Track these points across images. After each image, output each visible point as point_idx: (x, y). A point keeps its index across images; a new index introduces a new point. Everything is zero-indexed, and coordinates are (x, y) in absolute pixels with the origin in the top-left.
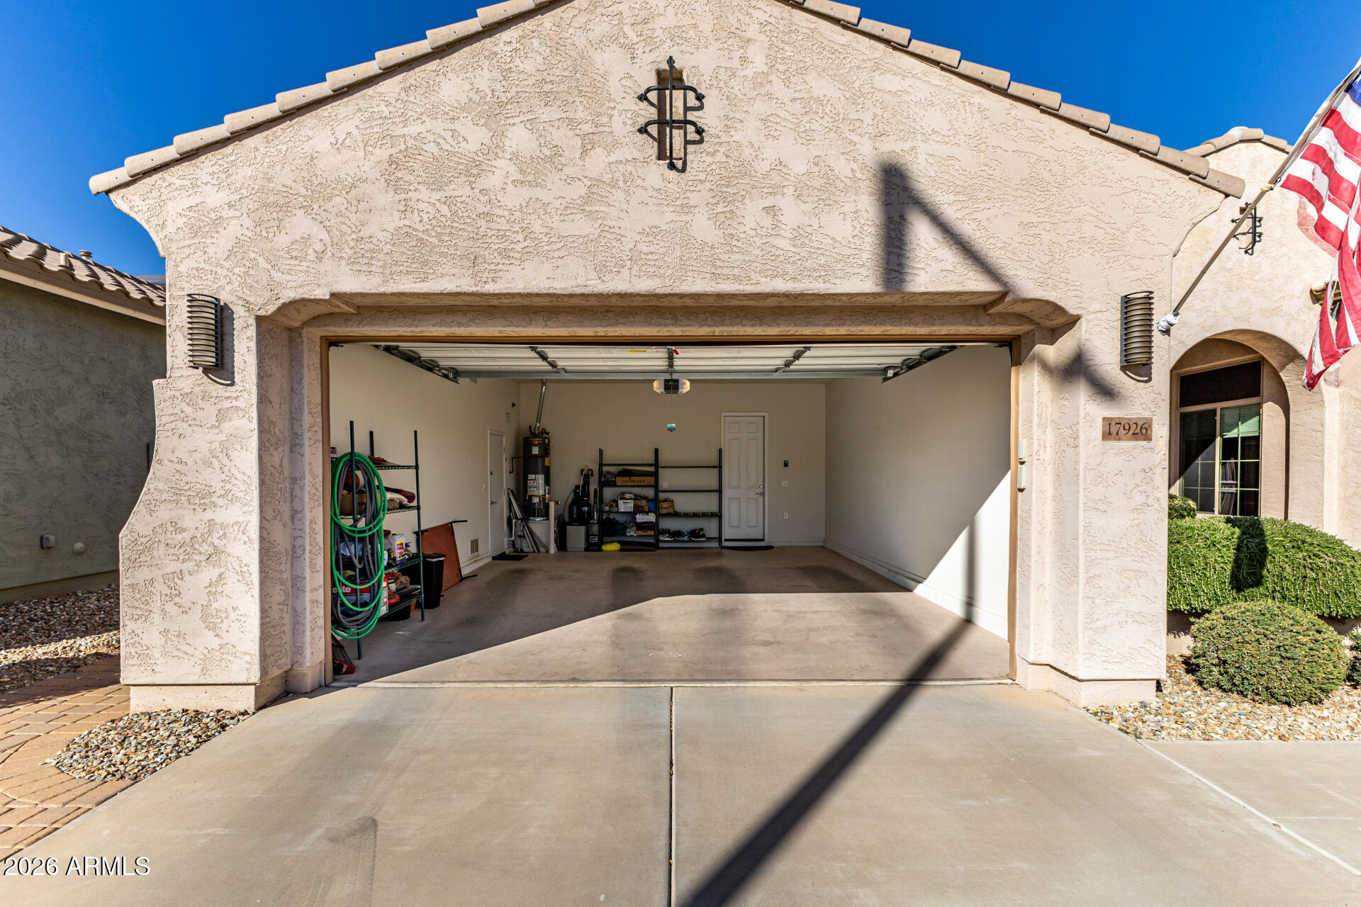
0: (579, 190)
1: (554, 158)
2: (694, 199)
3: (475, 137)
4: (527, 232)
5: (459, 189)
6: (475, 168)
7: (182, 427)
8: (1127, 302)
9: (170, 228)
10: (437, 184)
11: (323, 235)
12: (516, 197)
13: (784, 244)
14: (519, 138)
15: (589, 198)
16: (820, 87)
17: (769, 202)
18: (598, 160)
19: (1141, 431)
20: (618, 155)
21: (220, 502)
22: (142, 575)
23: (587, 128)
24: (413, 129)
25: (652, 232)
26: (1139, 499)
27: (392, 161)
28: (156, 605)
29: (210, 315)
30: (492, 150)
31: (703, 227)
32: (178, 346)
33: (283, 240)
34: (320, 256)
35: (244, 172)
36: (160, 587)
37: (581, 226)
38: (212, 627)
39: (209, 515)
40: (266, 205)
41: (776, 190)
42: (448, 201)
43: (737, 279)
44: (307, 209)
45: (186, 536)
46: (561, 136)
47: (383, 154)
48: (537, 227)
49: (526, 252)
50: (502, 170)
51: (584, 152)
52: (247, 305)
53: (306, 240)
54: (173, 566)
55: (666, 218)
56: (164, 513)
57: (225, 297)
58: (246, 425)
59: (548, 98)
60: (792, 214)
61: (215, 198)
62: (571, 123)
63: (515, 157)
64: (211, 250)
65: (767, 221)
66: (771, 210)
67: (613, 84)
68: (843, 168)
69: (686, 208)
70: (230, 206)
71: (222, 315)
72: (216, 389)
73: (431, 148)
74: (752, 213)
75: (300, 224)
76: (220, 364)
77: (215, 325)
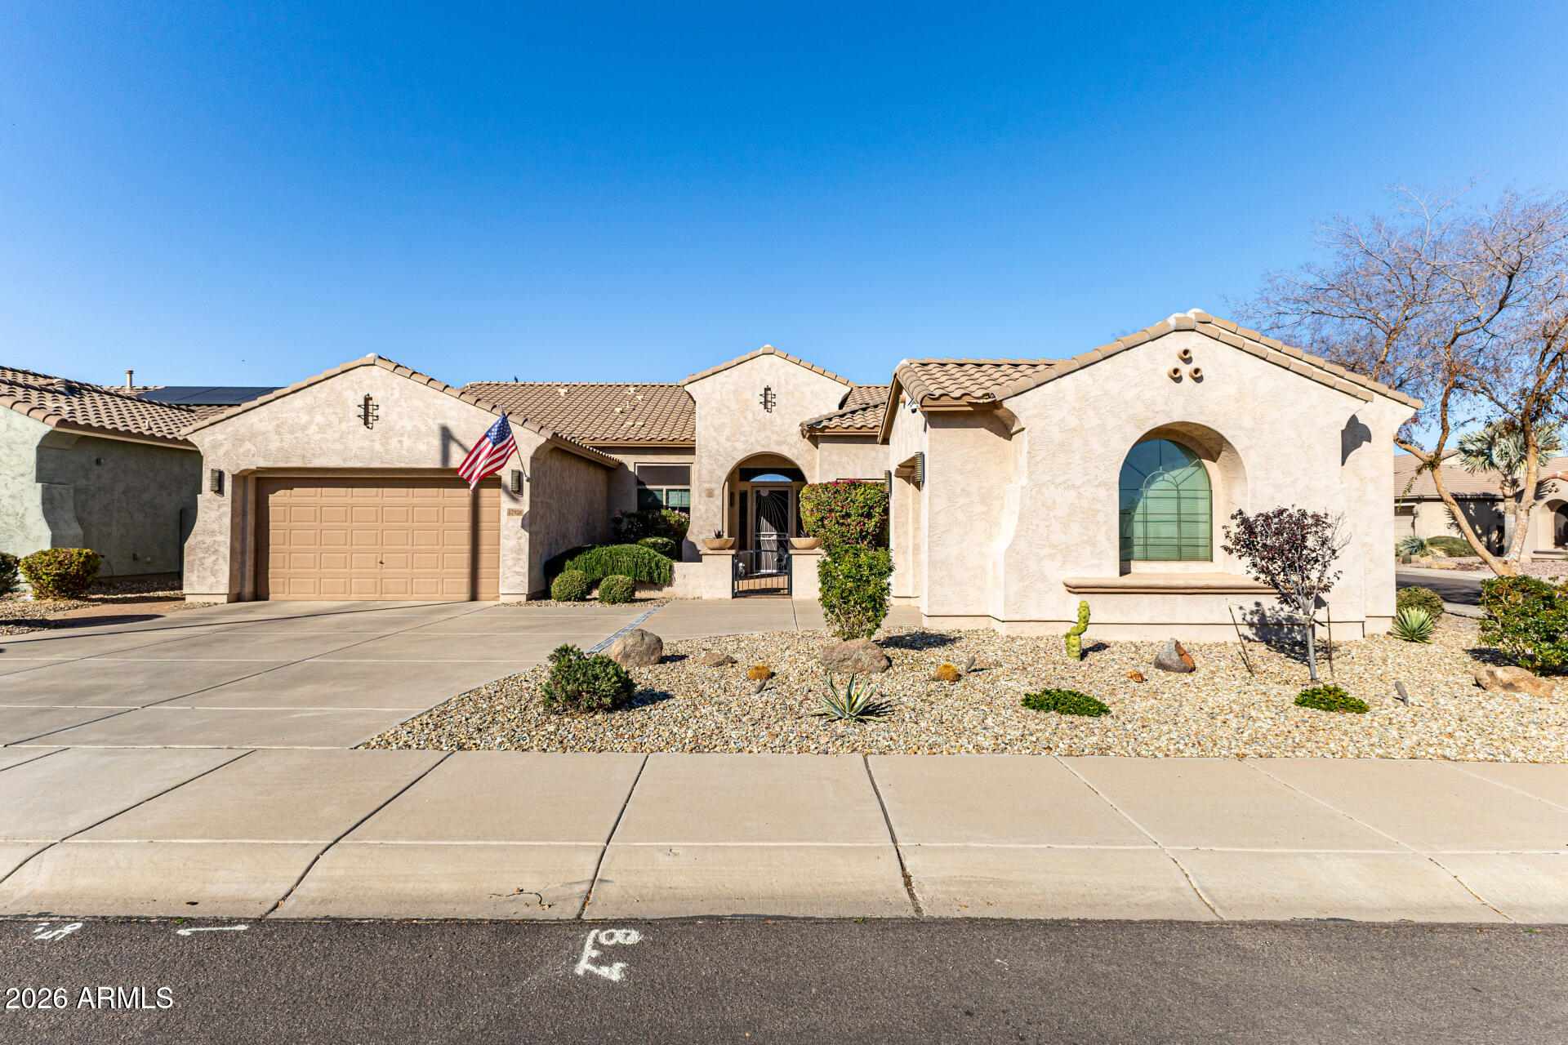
0: (337, 435)
1: (330, 425)
2: (375, 438)
3: (305, 418)
4: (321, 448)
5: (299, 434)
6: (304, 428)
7: (206, 510)
8: (513, 472)
9: (205, 447)
10: (292, 433)
11: (255, 449)
12: (317, 437)
13: (405, 452)
14: (319, 418)
15: (341, 438)
16: (417, 403)
17: (400, 439)
18: (344, 426)
19: (520, 513)
20: (351, 424)
21: (218, 534)
22: (191, 558)
23: (341, 415)
24: (285, 416)
25: (362, 448)
26: (519, 535)
27: (278, 426)
28: (196, 567)
29: (217, 475)
30: (310, 422)
31: (378, 447)
32: (207, 483)
33: (241, 450)
34: (253, 455)
35: (230, 429)
36: (197, 562)
37: (339, 446)
38: (214, 575)
39: (214, 540)
40: (236, 439)
41: (402, 435)
42: (296, 438)
43: (389, 463)
44: (249, 440)
45: (206, 545)
46: (332, 418)
47: (275, 423)
48: (324, 446)
49: (320, 454)
50: (313, 429)
51: (340, 423)
52: (229, 471)
53: (249, 450)
54: (202, 555)
55: (366, 444)
56: (200, 538)
57: (222, 469)
58: (228, 509)
59: (329, 406)
60: (407, 442)
61: (220, 437)
62: (336, 414)
63: (317, 424)
64: (218, 454)
65: (399, 445)
66: (400, 442)
67: (350, 402)
68: (423, 429)
69: (373, 441)
70: (225, 439)
71: (221, 474)
72: (218, 498)
73: (290, 421)
74: (394, 442)
75: (247, 445)
76: (219, 490)
77: (219, 478)
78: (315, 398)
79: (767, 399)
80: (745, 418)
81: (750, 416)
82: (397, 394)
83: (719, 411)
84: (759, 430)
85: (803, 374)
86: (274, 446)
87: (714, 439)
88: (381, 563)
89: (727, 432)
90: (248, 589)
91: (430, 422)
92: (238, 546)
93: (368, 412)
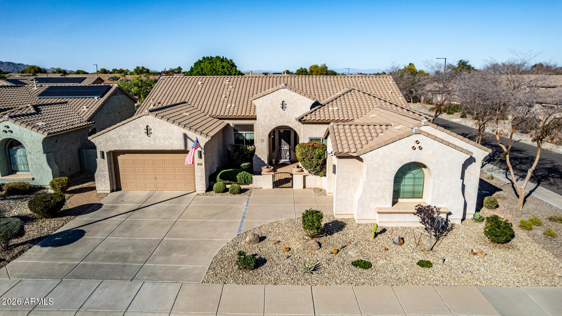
0: (139, 139)
1: (136, 136)
2: (151, 140)
3: (127, 133)
4: (134, 143)
5: (126, 139)
6: (128, 137)
7: (100, 164)
8: (198, 151)
9: (97, 143)
10: (124, 138)
12: (132, 140)
13: (161, 144)
14: (132, 133)
15: (140, 140)
16: (164, 128)
18: (141, 136)
19: (201, 164)
20: (143, 135)
21: (104, 171)
22: (97, 179)
23: (139, 132)
24: (121, 132)
25: (147, 143)
26: (202, 172)
27: (119, 136)
28: (99, 182)
29: (102, 153)
30: (129, 135)
31: (152, 143)
32: (99, 155)
33: (108, 144)
34: (112, 146)
35: (104, 137)
36: (99, 180)
37: (139, 143)
38: (105, 184)
39: (103, 173)
40: (106, 141)
41: (160, 139)
42: (125, 140)
43: (157, 148)
44: (110, 141)
45: (101, 175)
46: (136, 133)
47: (118, 135)
50: (130, 137)
51: (139, 135)
52: (105, 151)
53: (111, 144)
54: (100, 178)
55: (148, 142)
56: (99, 173)
57: (103, 150)
58: (106, 164)
59: (135, 129)
60: (162, 141)
61: (101, 140)
62: (137, 132)
63: (132, 135)
64: (101, 145)
65: (159, 142)
66: (160, 141)
67: (141, 128)
68: (167, 136)
69: (150, 141)
70: (103, 141)
72: (103, 160)
73: (123, 134)
74: (158, 141)
75: (110, 143)
76: (103, 157)
77: (103, 153)
78: (130, 127)
79: (283, 106)
80: (275, 112)
81: (277, 112)
82: (157, 125)
83: (265, 110)
84: (280, 117)
85: (296, 95)
86: (119, 142)
87: (264, 121)
88: (156, 178)
89: (268, 118)
90: (115, 188)
91: (169, 134)
92: (111, 175)
93: (148, 131)
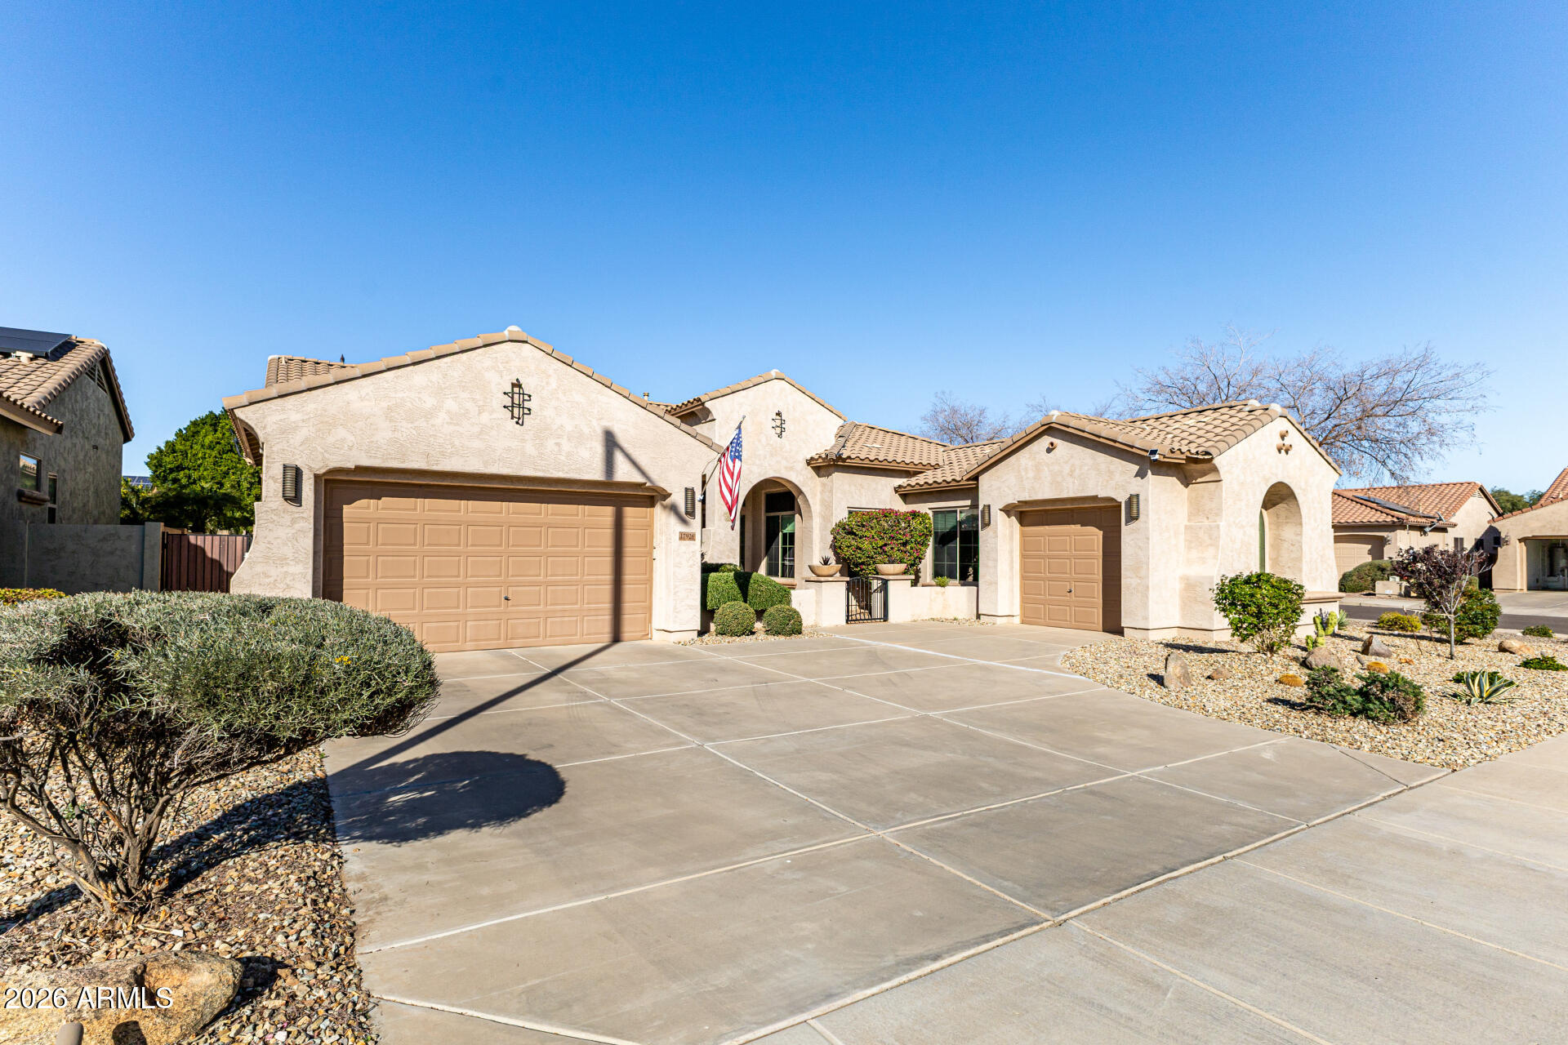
0: (476, 429)
1: (466, 414)
2: (527, 437)
3: (429, 402)
4: (453, 445)
5: (421, 423)
6: (429, 415)
7: (271, 526)
8: (686, 489)
9: (269, 430)
10: (410, 420)
11: (353, 438)
12: (448, 429)
13: (563, 458)
14: (450, 404)
15: (481, 433)
16: (580, 398)
17: (558, 441)
18: (485, 418)
20: (494, 416)
21: (291, 563)
23: (481, 403)
24: (400, 395)
25: (509, 449)
26: (691, 562)
27: (389, 408)
29: (291, 474)
30: (437, 408)
31: (530, 449)
32: (271, 486)
33: (332, 440)
34: (350, 448)
35: (311, 407)
37: (476, 444)
39: (285, 569)
40: (322, 422)
41: (559, 437)
42: (416, 428)
43: (544, 471)
44: (344, 426)
45: (272, 580)
46: (469, 405)
47: (384, 404)
48: (457, 443)
49: (452, 453)
50: (442, 417)
51: (480, 413)
52: (310, 469)
53: (343, 440)
55: (515, 444)
56: (259, 568)
57: (298, 464)
58: (308, 526)
59: (463, 389)
60: (566, 446)
61: (295, 417)
62: (473, 400)
63: (448, 412)
64: (292, 441)
65: (556, 449)
66: (558, 444)
67: (490, 386)
68: (586, 431)
69: (523, 440)
70: (303, 421)
71: (298, 472)
72: (291, 508)
73: (409, 404)
74: (550, 444)
75: (341, 433)
76: (294, 498)
77: (293, 478)
78: (445, 376)
79: (778, 424)
82: (554, 385)
86: (383, 436)
88: (507, 599)
91: (595, 423)
93: (518, 402)
